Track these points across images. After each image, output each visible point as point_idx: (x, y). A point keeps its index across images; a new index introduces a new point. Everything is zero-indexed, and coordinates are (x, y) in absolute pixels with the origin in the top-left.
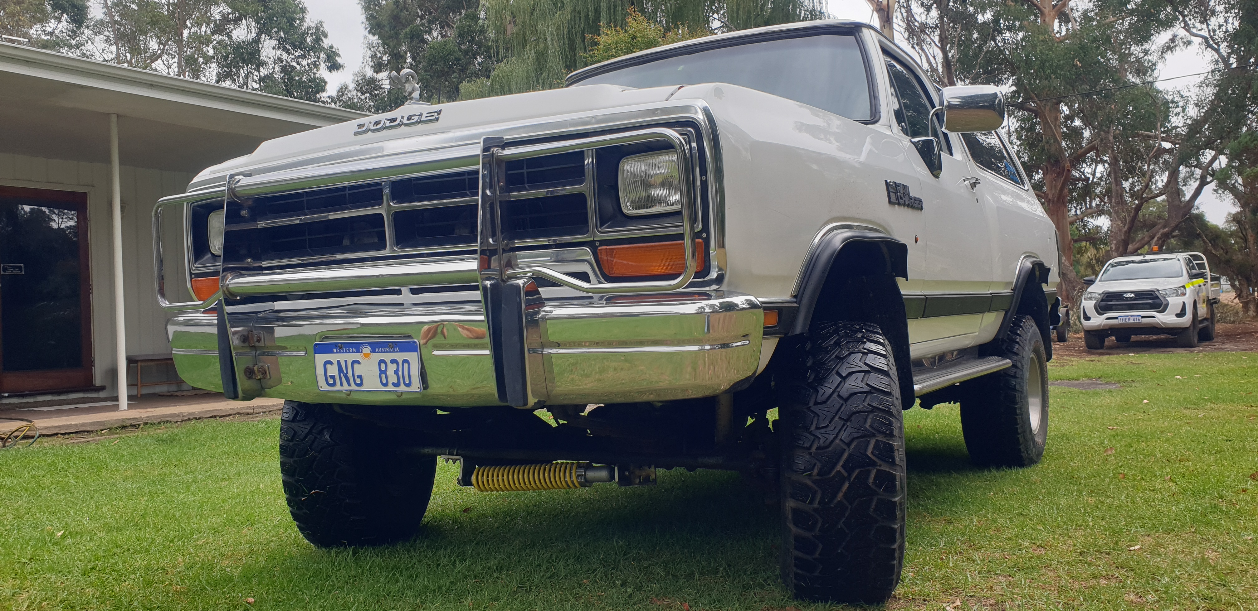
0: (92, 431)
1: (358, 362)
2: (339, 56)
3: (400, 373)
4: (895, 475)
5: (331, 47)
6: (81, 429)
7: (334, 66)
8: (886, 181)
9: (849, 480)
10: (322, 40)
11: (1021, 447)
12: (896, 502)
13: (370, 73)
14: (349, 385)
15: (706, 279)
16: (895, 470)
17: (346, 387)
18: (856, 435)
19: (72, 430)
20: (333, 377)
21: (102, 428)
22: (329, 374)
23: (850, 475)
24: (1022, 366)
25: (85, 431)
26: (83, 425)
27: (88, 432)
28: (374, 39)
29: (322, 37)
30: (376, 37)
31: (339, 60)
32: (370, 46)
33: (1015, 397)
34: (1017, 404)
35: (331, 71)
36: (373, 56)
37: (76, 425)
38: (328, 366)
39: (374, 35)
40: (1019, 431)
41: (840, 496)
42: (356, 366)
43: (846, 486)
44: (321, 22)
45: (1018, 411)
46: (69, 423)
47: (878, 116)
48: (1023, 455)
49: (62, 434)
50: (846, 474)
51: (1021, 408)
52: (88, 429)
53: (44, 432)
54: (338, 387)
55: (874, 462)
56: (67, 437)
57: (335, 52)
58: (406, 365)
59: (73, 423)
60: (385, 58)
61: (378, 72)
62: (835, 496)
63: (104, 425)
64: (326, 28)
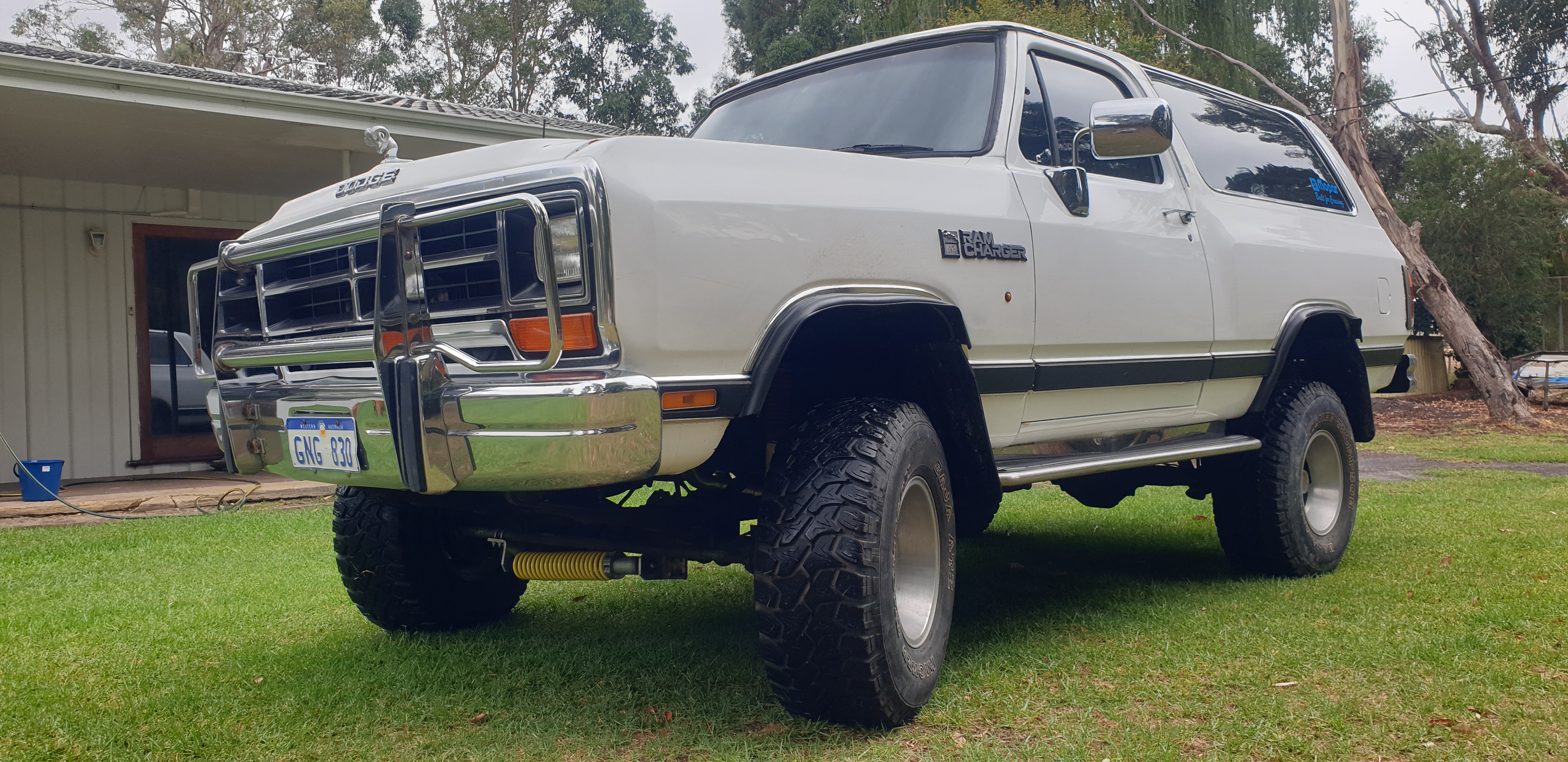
0: (315, 497)
1: (316, 439)
2: (689, 55)
3: (345, 452)
4: (862, 578)
5: (680, 45)
6: (305, 494)
7: (685, 69)
8: (940, 231)
9: (811, 581)
10: (670, 37)
11: (1287, 552)
12: (862, 610)
13: (731, 73)
14: (314, 463)
15: (602, 356)
16: (864, 573)
17: (312, 465)
18: (820, 531)
19: (295, 496)
20: (301, 454)
21: (325, 493)
22: (299, 451)
23: (812, 576)
24: (1289, 447)
25: (308, 497)
26: (306, 490)
27: (311, 497)
28: (737, 33)
29: (671, 34)
30: (739, 31)
31: (689, 61)
32: (733, 40)
33: (1274, 487)
34: (1278, 496)
35: (681, 74)
36: (737, 53)
37: (298, 490)
38: (298, 442)
39: (736, 28)
40: (1282, 531)
41: (802, 598)
42: (316, 442)
43: (808, 587)
44: (668, 16)
45: (1279, 506)
46: (291, 488)
47: (989, 145)
48: (1292, 561)
49: (285, 499)
50: (808, 576)
51: (1284, 502)
52: (312, 495)
53: (267, 496)
54: (306, 465)
55: (841, 563)
56: (288, 502)
57: (684, 51)
58: (348, 443)
59: (295, 488)
60: (750, 55)
61: (740, 72)
62: (797, 598)
63: (328, 491)
64: (674, 23)
